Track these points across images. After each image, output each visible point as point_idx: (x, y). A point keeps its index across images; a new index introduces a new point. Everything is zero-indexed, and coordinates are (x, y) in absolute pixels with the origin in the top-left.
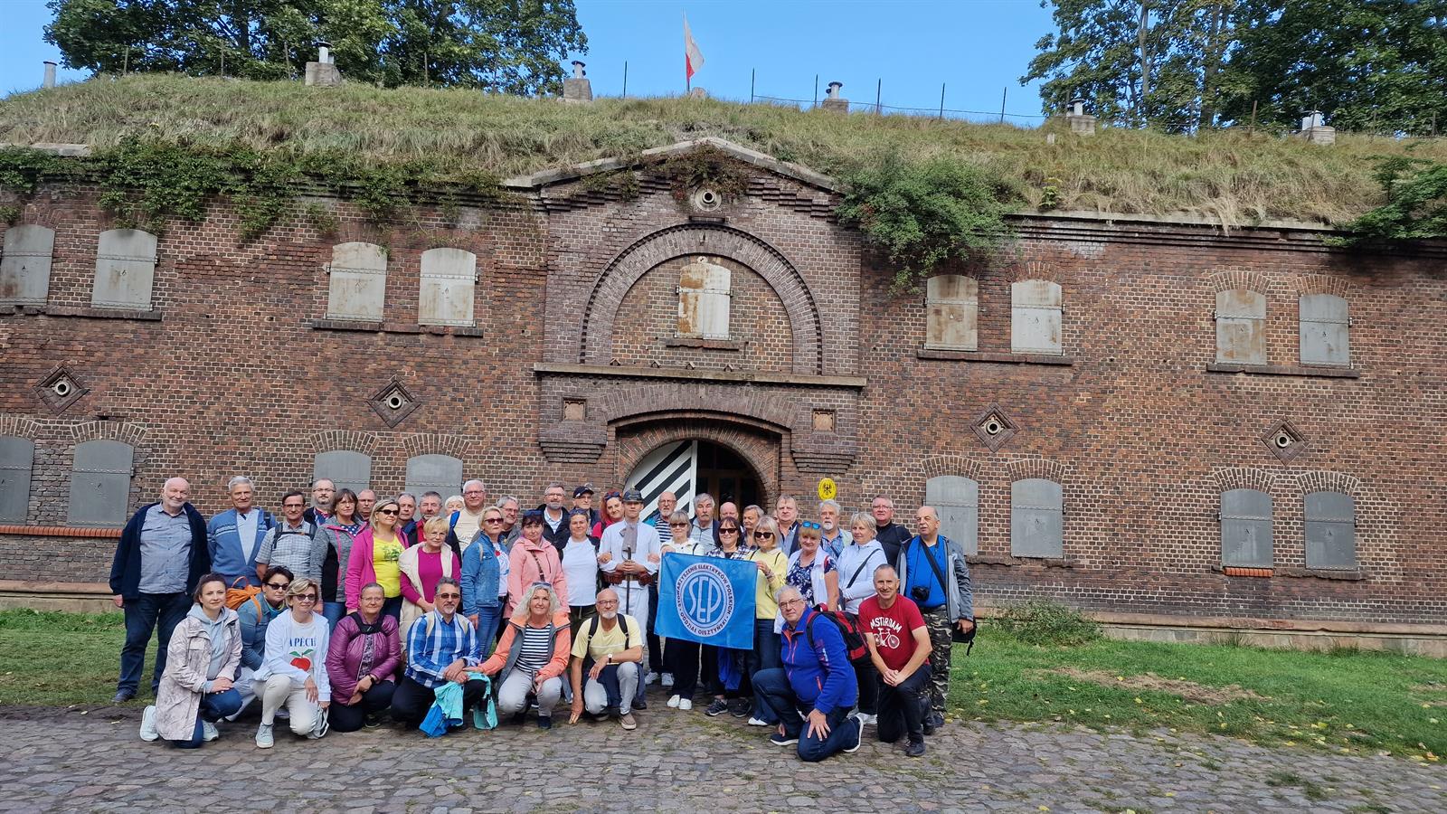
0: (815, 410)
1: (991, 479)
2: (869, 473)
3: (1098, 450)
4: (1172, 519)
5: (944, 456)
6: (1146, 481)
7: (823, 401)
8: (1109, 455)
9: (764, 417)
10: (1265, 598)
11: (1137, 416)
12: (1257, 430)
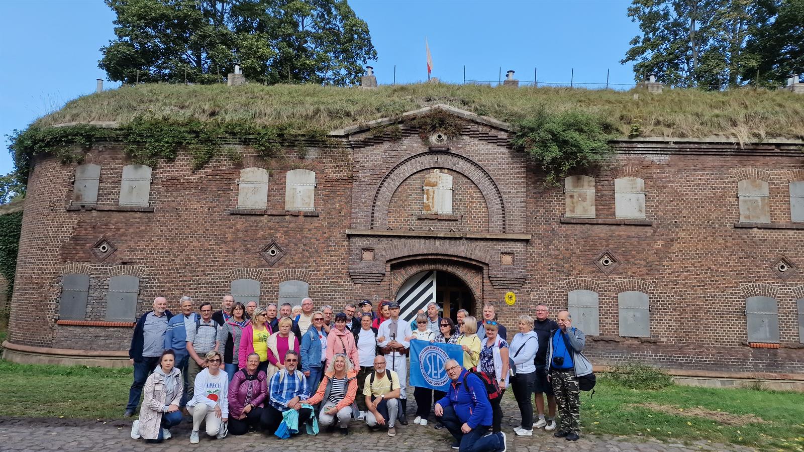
0: (502, 253)
1: (606, 291)
2: (534, 288)
3: (669, 274)
4: (716, 314)
5: (578, 278)
6: (700, 292)
7: (506, 248)
8: (676, 277)
9: (473, 258)
10: (775, 361)
11: (693, 254)
12: (766, 261)
